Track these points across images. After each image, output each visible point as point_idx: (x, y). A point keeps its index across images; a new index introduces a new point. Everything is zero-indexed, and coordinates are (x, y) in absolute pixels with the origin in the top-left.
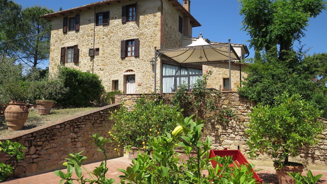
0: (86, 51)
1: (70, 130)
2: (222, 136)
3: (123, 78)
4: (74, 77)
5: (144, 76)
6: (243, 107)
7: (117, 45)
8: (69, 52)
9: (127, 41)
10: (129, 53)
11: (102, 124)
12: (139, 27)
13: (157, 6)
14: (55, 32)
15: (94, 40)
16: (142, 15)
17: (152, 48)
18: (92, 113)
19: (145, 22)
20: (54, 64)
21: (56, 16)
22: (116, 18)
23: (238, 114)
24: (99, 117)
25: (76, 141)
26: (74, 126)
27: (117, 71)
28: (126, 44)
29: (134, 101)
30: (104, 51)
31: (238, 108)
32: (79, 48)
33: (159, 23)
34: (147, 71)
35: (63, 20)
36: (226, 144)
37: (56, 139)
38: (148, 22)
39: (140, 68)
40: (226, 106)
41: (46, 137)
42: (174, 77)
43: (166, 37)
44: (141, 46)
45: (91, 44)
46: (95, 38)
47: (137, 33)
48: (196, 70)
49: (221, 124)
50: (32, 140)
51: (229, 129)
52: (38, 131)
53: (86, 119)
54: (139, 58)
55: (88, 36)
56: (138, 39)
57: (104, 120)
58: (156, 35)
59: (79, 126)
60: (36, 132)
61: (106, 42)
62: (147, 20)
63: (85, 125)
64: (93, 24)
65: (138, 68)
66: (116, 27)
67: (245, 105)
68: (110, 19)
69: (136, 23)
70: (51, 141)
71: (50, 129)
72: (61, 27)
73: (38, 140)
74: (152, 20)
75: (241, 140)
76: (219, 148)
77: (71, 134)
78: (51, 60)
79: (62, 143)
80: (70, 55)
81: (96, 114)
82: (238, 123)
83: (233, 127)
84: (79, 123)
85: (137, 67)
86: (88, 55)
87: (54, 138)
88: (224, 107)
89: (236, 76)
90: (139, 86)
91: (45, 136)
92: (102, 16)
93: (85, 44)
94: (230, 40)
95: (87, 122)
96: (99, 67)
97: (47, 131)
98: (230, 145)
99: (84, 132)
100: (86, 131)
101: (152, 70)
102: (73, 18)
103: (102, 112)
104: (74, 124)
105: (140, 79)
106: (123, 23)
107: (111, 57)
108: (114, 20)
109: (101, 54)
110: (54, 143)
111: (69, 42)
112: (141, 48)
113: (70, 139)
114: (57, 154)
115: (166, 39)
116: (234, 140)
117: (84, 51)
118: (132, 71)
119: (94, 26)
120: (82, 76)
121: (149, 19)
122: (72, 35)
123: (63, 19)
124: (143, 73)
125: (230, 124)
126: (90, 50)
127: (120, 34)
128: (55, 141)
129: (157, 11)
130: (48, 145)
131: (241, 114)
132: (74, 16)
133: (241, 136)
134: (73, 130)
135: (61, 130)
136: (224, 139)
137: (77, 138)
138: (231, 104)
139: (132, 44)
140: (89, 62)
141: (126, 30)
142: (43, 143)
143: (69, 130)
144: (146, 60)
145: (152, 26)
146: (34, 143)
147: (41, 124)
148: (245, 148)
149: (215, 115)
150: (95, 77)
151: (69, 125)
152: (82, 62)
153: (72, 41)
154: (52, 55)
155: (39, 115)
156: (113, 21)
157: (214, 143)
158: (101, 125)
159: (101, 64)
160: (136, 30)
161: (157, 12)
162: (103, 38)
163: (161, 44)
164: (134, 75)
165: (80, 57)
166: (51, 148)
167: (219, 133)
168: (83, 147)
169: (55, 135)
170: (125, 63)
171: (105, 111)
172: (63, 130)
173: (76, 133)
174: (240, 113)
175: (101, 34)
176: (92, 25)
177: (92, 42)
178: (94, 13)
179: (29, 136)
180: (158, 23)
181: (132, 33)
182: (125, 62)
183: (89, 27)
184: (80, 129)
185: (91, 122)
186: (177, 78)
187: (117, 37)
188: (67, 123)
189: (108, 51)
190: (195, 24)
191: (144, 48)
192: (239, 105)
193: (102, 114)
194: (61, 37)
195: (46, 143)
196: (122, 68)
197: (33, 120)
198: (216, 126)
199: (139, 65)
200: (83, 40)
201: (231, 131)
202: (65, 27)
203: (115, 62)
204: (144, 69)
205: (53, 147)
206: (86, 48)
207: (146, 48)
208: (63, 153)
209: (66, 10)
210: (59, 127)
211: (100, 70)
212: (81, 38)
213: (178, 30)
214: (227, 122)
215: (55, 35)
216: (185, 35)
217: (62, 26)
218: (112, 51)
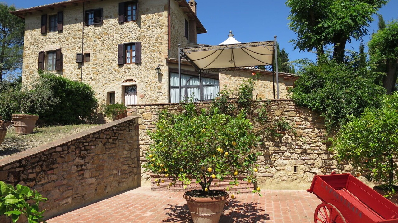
0: (72, 57)
1: (76, 154)
2: (274, 155)
3: (121, 89)
4: (61, 87)
5: (147, 87)
6: (300, 119)
7: (113, 49)
8: (49, 58)
9: (126, 45)
10: (128, 59)
11: (115, 144)
12: (140, 29)
13: (163, 4)
14: (30, 33)
15: (83, 43)
16: (144, 14)
17: (157, 54)
18: (103, 130)
19: (148, 22)
20: (29, 72)
21: (31, 13)
22: (111, 17)
23: (294, 127)
24: (112, 134)
25: (84, 169)
26: (81, 148)
27: (113, 81)
28: (124, 49)
29: (155, 113)
30: (96, 57)
31: (293, 120)
32: (62, 52)
33: (166, 24)
34: (151, 81)
35: (41, 18)
36: (279, 165)
37: (57, 168)
38: (152, 23)
39: (143, 77)
40: (277, 118)
41: (41, 166)
42: (184, 88)
43: (173, 41)
44: (143, 52)
45: (79, 48)
46: (84, 41)
47: (138, 35)
48: (211, 79)
49: (272, 140)
50: (20, 171)
51: (282, 147)
52: (29, 157)
53: (96, 138)
54: (141, 65)
55: (74, 38)
56: (139, 43)
57: (118, 138)
58: (163, 38)
59: (87, 148)
60: (26, 159)
61: (99, 46)
62: (150, 21)
63: (95, 145)
64: (82, 24)
65: (140, 77)
66: (111, 27)
67: (302, 116)
68: (104, 17)
69: (137, 23)
70: (49, 172)
71: (47, 153)
72: (38, 26)
73: (30, 171)
74: (156, 20)
75: (298, 159)
76: (271, 170)
77: (77, 159)
78: (25, 67)
79: (65, 173)
80: (51, 61)
81: (108, 131)
82: (294, 138)
83: (288, 143)
84: (87, 144)
85: (138, 76)
86: (75, 61)
87: (54, 166)
88: (275, 119)
89: (259, 86)
90: (142, 98)
91: (40, 164)
92: (93, 15)
93: (70, 48)
94: (276, 37)
95: (97, 141)
96: (90, 76)
97: (43, 156)
98: (285, 166)
99: (93, 155)
100: (96, 155)
101: (157, 80)
102: (55, 16)
103: (115, 128)
104: (81, 145)
105: (143, 91)
106: (121, 23)
107: (105, 63)
108: (109, 20)
109: (92, 60)
110: (53, 174)
111: (50, 45)
112: (144, 53)
113: (76, 167)
114: (57, 191)
115: (173, 44)
116: (290, 160)
117: (69, 56)
118: (132, 80)
119: (82, 26)
120: (71, 86)
121: (154, 19)
122: (53, 36)
123: (41, 16)
124: (147, 84)
125: (284, 140)
126: (78, 55)
127: (117, 36)
128: (55, 171)
129: (163, 10)
130: (44, 178)
131: (298, 127)
132: (56, 13)
133: (298, 154)
134: (80, 153)
135: (62, 154)
136: (277, 159)
137: (85, 165)
138: (285, 115)
139: (131, 48)
140: (77, 70)
141: (124, 31)
142: (37, 175)
143: (74, 153)
144: (150, 68)
145: (157, 27)
146: (23, 176)
147: (24, 146)
148: (304, 169)
149: (265, 129)
150: (87, 88)
151: (74, 147)
152: (67, 69)
153: (53, 43)
154: (26, 61)
155: (18, 134)
156: (107, 20)
157: (264, 164)
158: (114, 146)
159: (92, 72)
160: (137, 32)
161: (163, 12)
162: (95, 41)
163: (168, 49)
164: (135, 86)
165: (64, 64)
166: (49, 182)
167: (270, 151)
168: (93, 177)
169: (55, 162)
170: (124, 72)
171: (119, 127)
172: (66, 154)
173: (83, 158)
174: (296, 126)
175: (92, 36)
176: (80, 24)
177: (80, 46)
178: (82, 10)
179: (15, 166)
180: (164, 25)
181: (132, 35)
182: (123, 70)
183: (75, 28)
184: (88, 152)
185: (101, 142)
186: (188, 89)
187: (112, 39)
188: (71, 144)
189: (102, 57)
190: (201, 30)
191: (147, 54)
192: (295, 116)
193: (115, 131)
194: (38, 38)
195: (42, 175)
196: (120, 78)
197: (10, 141)
198: (266, 143)
199: (141, 74)
200: (68, 43)
201: (285, 149)
202: (43, 27)
203: (111, 70)
204: (148, 79)
205: (52, 181)
206: (72, 53)
207: (149, 54)
208: (66, 189)
209: (45, 5)
210: (59, 149)
211: (91, 80)
212: (66, 41)
213: (184, 35)
214: (280, 138)
215: (30, 36)
216: (191, 41)
217: (40, 25)
218: (107, 56)
